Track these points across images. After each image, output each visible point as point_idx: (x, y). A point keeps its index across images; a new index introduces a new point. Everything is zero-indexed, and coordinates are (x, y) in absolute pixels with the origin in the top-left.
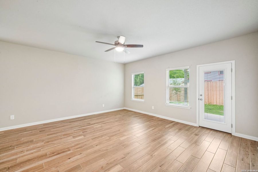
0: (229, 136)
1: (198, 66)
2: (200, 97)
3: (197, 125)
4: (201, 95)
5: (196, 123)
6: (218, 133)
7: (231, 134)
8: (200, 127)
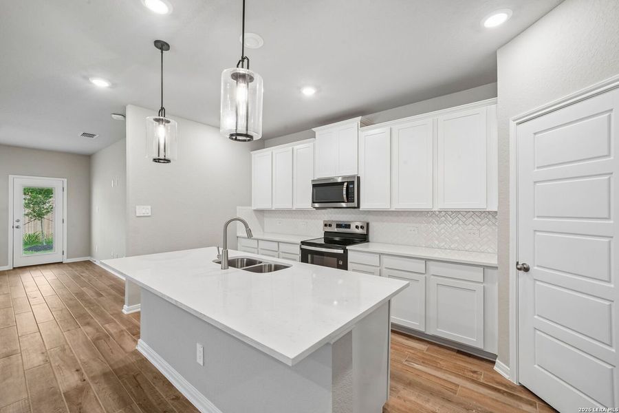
0: (61, 265)
1: (11, 177)
2: (16, 224)
3: (9, 267)
4: (18, 221)
5: (6, 264)
6: (48, 267)
7: (62, 263)
8: (14, 268)
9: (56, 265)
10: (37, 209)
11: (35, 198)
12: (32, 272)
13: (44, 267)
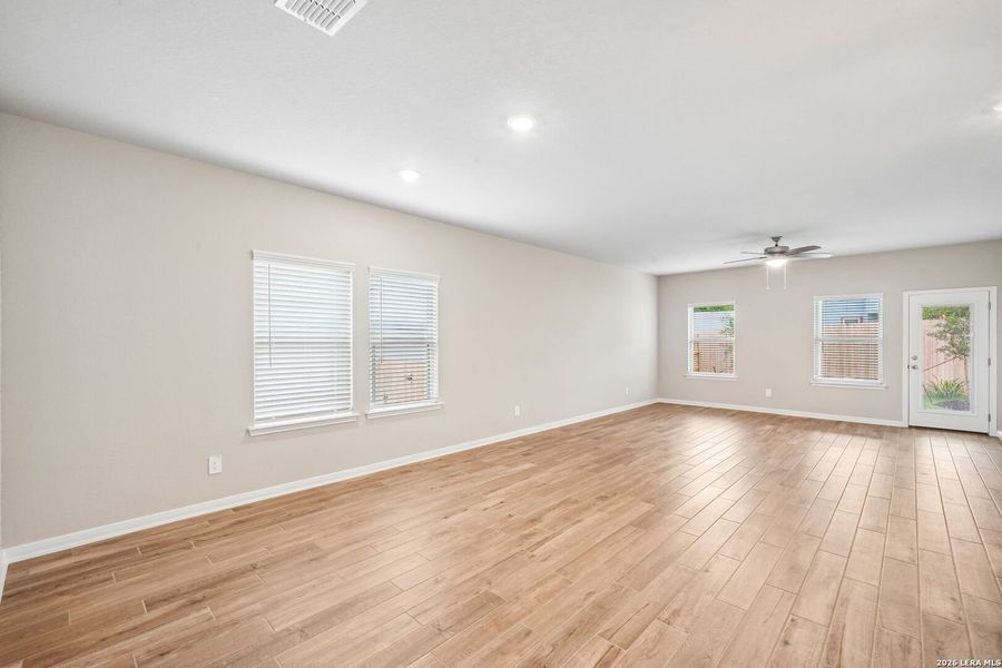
0: (985, 439)
1: (906, 294)
2: (912, 363)
3: (903, 424)
4: (915, 358)
5: (900, 419)
6: (960, 435)
7: (986, 434)
8: (910, 427)
9: (976, 437)
10: (957, 340)
11: (954, 323)
12: (949, 440)
13: (955, 435)
